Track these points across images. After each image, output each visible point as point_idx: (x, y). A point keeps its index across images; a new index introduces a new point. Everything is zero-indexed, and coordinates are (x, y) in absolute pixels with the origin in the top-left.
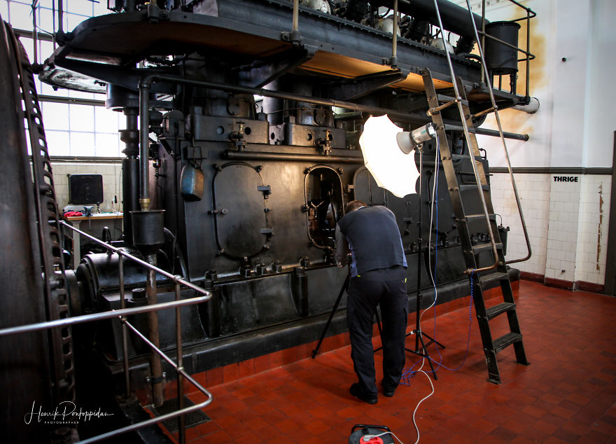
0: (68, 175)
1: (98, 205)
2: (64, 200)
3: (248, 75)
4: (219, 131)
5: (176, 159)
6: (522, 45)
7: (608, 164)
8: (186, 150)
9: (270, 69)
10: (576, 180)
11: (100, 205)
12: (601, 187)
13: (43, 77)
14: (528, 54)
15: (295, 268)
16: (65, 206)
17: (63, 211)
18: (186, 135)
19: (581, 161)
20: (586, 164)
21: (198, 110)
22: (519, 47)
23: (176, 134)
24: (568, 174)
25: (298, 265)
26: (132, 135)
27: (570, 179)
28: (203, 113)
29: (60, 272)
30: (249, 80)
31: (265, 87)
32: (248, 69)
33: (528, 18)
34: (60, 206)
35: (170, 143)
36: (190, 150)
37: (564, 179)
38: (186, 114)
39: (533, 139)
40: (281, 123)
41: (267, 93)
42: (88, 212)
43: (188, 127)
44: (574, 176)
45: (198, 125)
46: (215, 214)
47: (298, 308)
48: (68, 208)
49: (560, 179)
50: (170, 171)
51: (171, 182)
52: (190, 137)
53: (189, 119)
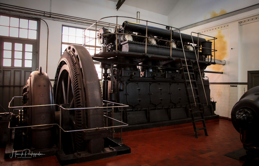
3: (135, 60)
4: (128, 74)
5: (117, 81)
6: (213, 48)
7: (246, 81)
8: (120, 79)
9: (140, 60)
10: (236, 86)
12: (244, 89)
14: (214, 50)
15: (146, 109)
18: (120, 75)
19: (238, 80)
20: (239, 81)
21: (123, 69)
22: (212, 49)
23: (118, 75)
24: (234, 84)
25: (148, 109)
26: (106, 75)
27: (235, 86)
28: (124, 70)
30: (135, 62)
31: (139, 64)
32: (135, 59)
33: (214, 39)
35: (117, 77)
36: (121, 79)
37: (233, 86)
38: (120, 70)
39: (224, 73)
40: (143, 71)
41: (140, 65)
43: (120, 73)
44: (236, 85)
45: (123, 72)
46: (126, 95)
47: (147, 120)
49: (232, 86)
50: (116, 84)
51: (116, 87)
52: (121, 75)
53: (121, 71)
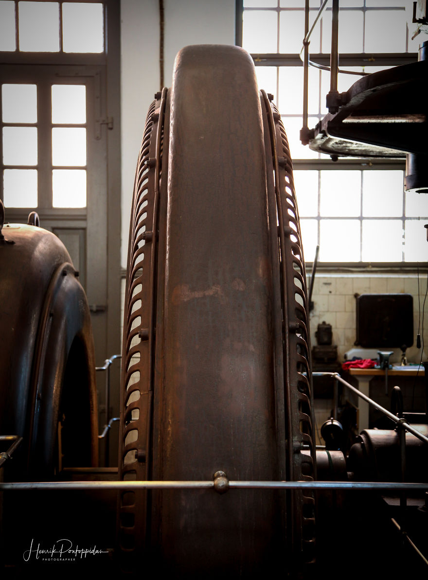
0: (356, 296)
1: (404, 350)
2: (347, 339)
11: (408, 350)
13: (315, 146)
16: (348, 350)
17: (345, 357)
29: (308, 453)
34: (341, 350)
42: (385, 362)
48: (353, 352)
